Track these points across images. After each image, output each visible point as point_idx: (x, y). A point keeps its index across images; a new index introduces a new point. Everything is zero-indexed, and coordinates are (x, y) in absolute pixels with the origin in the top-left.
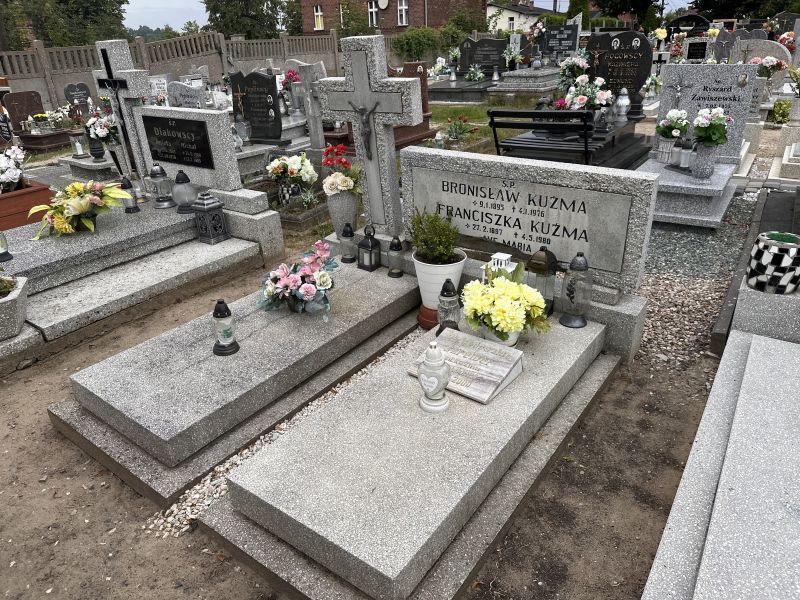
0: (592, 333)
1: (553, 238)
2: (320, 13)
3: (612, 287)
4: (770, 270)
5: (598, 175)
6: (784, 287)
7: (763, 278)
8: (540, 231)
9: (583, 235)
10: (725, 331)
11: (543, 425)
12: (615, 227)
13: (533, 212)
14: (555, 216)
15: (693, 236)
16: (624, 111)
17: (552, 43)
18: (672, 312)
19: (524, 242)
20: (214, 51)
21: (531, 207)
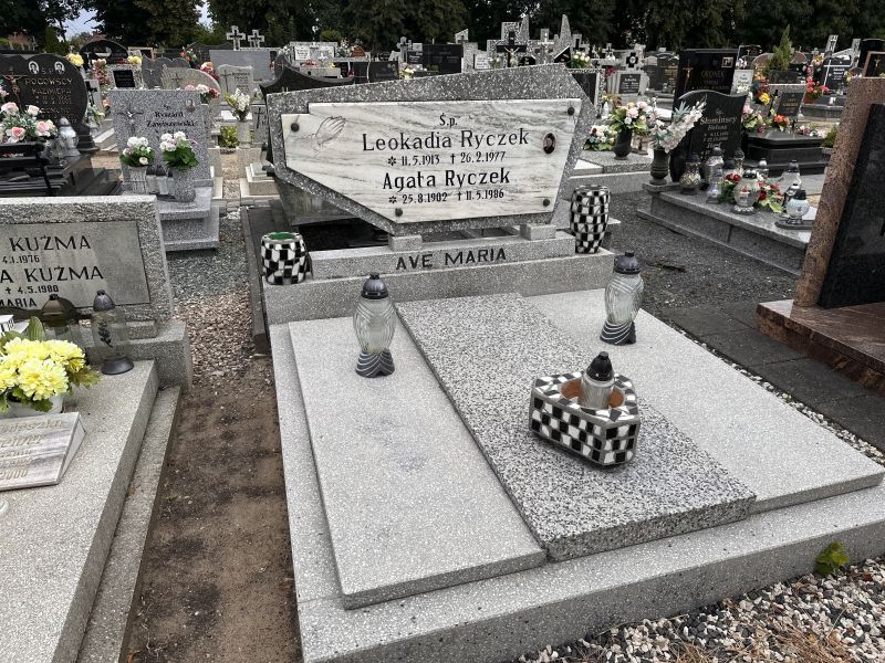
0: (143, 373)
1: (59, 284)
3: (147, 320)
4: (281, 265)
5: (91, 204)
6: (296, 277)
7: (279, 274)
8: (40, 278)
9: (96, 272)
10: (263, 331)
11: (132, 478)
12: (129, 257)
13: (23, 259)
14: (53, 258)
15: (198, 260)
16: (72, 144)
18: (210, 331)
19: (22, 296)
21: (18, 252)
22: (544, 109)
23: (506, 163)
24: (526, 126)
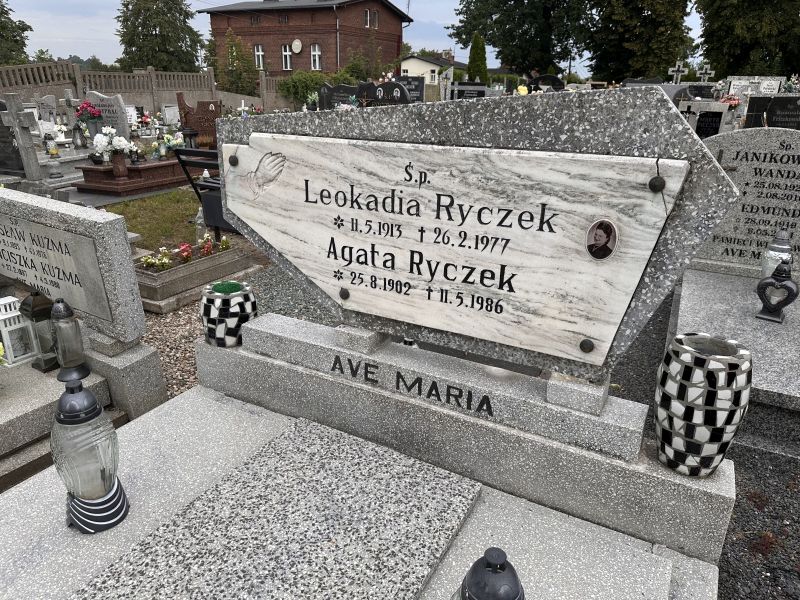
1: (60, 282)
8: (49, 273)
9: (76, 280)
12: (94, 273)
13: (39, 253)
14: (53, 257)
19: (43, 285)
20: (68, 81)
21: (36, 247)
22: (596, 173)
23: (511, 258)
24: (552, 201)
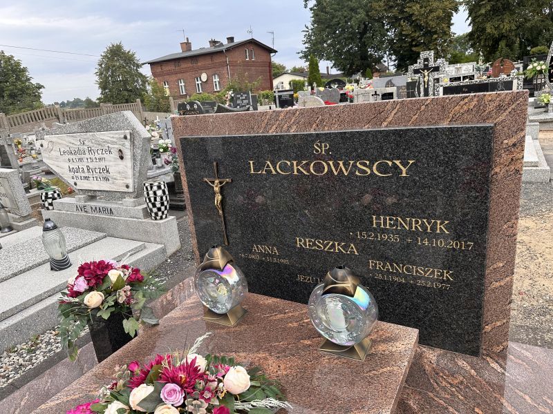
2: (167, 86)
3: (19, 215)
9: (6, 196)
12: (10, 191)
17: (239, 102)
20: (54, 117)
22: (115, 136)
23: (107, 163)
